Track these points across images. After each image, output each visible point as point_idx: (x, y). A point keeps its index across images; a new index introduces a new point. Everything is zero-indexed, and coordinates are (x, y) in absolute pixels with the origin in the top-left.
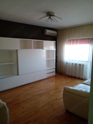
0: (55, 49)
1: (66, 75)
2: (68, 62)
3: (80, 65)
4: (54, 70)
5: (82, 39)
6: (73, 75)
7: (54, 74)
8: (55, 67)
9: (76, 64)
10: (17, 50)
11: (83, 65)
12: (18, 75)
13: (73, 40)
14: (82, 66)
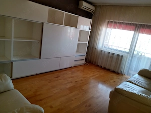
0: (90, 30)
1: (98, 66)
2: (104, 49)
3: (118, 55)
4: (84, 58)
5: (127, 23)
6: (107, 67)
7: (83, 62)
8: (86, 54)
9: (113, 54)
10: (43, 23)
11: (122, 56)
12: (40, 58)
13: (115, 22)
14: (120, 58)
